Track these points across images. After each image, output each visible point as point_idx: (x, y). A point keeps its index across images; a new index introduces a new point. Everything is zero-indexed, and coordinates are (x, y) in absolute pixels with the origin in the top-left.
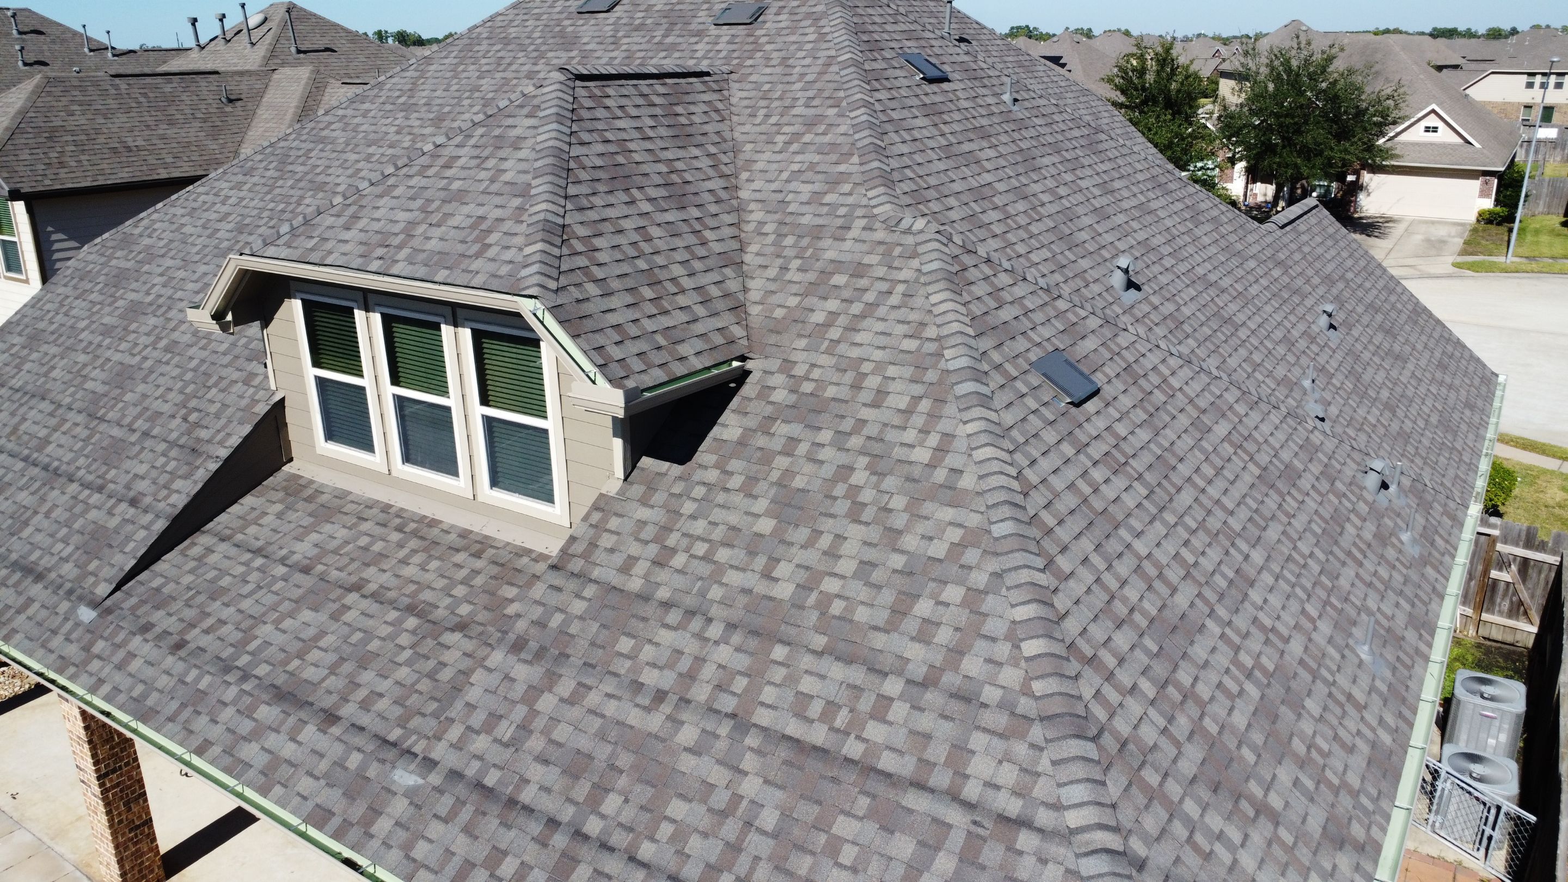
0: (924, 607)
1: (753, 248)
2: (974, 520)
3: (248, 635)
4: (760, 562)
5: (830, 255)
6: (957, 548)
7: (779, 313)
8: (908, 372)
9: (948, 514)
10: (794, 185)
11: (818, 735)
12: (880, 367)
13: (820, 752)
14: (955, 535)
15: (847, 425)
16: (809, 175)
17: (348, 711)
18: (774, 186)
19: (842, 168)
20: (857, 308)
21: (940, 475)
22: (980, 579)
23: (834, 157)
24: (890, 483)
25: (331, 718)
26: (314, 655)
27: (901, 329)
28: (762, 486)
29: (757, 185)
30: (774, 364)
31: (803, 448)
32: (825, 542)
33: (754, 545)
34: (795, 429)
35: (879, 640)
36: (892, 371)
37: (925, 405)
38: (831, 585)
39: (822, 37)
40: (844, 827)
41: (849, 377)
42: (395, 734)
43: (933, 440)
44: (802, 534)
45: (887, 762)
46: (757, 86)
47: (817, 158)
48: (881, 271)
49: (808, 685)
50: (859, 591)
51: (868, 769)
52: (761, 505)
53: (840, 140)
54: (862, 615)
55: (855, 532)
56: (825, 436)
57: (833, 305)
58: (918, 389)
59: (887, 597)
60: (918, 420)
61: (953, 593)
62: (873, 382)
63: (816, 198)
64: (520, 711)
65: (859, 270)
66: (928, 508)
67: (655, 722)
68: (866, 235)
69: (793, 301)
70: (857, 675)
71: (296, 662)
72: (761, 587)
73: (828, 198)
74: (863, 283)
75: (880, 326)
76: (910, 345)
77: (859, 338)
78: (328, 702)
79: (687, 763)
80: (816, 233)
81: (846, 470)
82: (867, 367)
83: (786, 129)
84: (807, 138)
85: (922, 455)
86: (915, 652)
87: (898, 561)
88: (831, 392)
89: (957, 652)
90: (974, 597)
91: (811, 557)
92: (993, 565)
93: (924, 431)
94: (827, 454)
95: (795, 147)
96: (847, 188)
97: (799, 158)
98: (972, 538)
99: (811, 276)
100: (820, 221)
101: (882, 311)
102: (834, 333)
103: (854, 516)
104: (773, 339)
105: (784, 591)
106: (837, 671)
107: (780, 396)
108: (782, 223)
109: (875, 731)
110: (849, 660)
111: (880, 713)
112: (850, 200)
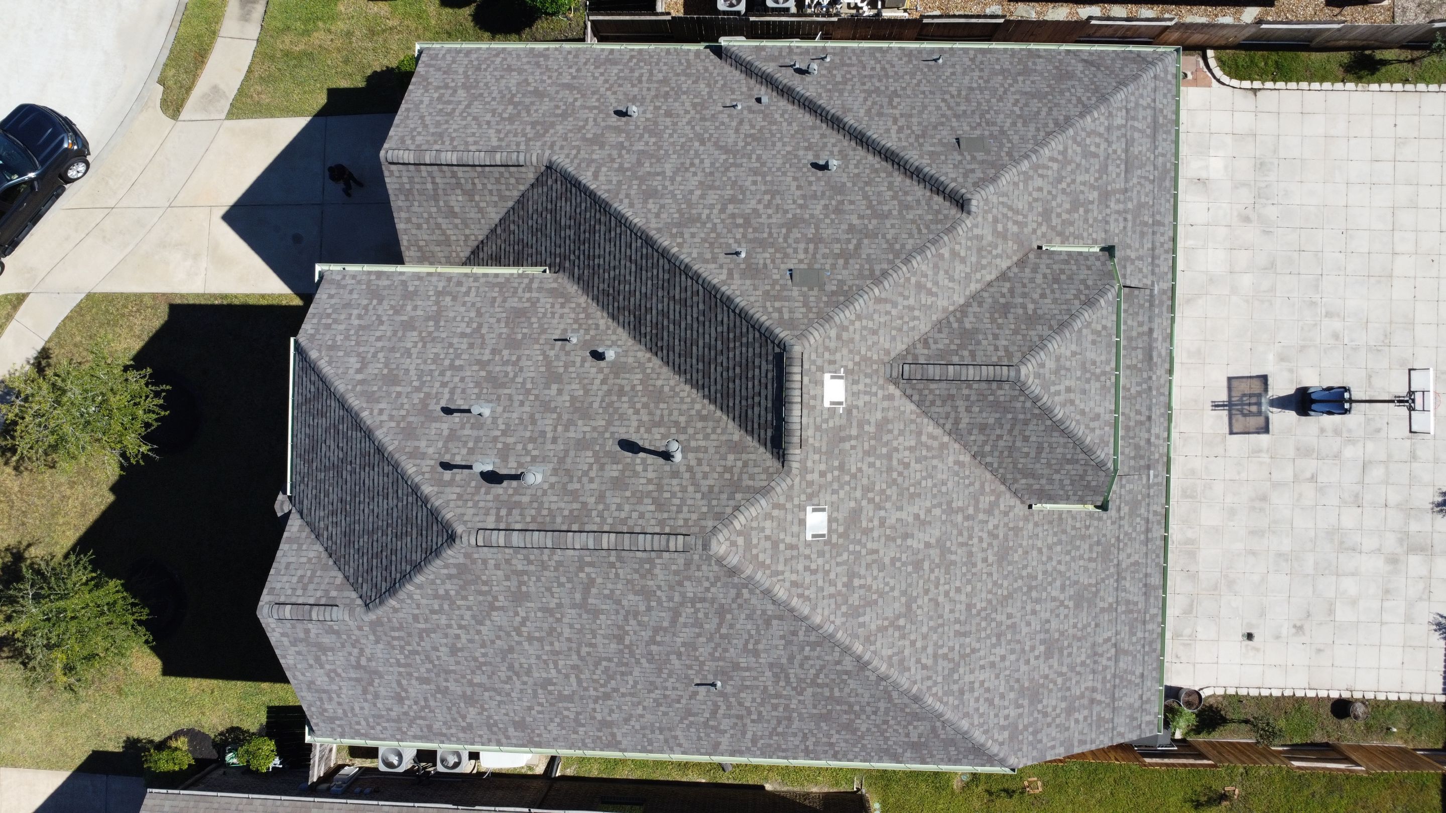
0: (1093, 149)
1: (989, 278)
2: (1070, 142)
3: (1139, 393)
4: (1090, 207)
5: (990, 238)
6: (1079, 144)
7: (1015, 247)
8: (1030, 182)
9: (1070, 151)
10: (956, 277)
11: (1123, 167)
12: (1030, 194)
13: (1126, 163)
14: (1075, 146)
15: (1050, 197)
16: (950, 272)
17: (1145, 328)
18: (956, 287)
19: (947, 255)
20: (1010, 214)
21: (1060, 157)
22: (1083, 134)
23: (940, 263)
24: (1064, 174)
25: (1151, 331)
26: (1134, 362)
27: (1016, 192)
28: (1072, 219)
29: (956, 297)
30: (1034, 237)
31: (1059, 210)
32: (1082, 188)
33: (1087, 211)
34: (1054, 216)
35: (1102, 158)
36: (1031, 189)
37: (1040, 171)
38: (1092, 181)
39: (859, 317)
40: (1136, 153)
41: (1035, 204)
42: (1147, 305)
43: (1050, 164)
44: (1081, 197)
45: (1124, 146)
46: (894, 339)
47: (942, 272)
48: (995, 211)
49: (1114, 176)
50: (1092, 170)
51: (1126, 151)
52: (1076, 216)
53: (931, 265)
54: (1097, 167)
55: (1079, 179)
56: (1054, 204)
57: (1010, 224)
58: (1036, 177)
59: (1092, 160)
60: (1044, 172)
61: (1088, 141)
62: (1035, 194)
63: (963, 261)
64: (1137, 262)
65: (996, 220)
66: (1069, 158)
67: (1129, 217)
68: (980, 226)
69: (1010, 243)
70: (1110, 161)
71: (1139, 365)
72: (1096, 203)
73: (963, 254)
74: (1000, 216)
75: (1016, 201)
76: (1021, 185)
77: (1020, 207)
78: (1146, 338)
79: (1135, 201)
80: (980, 250)
81: (1064, 191)
82: (1030, 199)
83: (923, 302)
84: (929, 285)
85: (1055, 166)
86: (1102, 147)
87: (1083, 161)
88: (1040, 209)
89: (1100, 135)
90: (1089, 135)
91: (1086, 190)
92: (1080, 132)
93: (1048, 168)
94: (1059, 200)
95: (934, 290)
96: (957, 247)
97: (941, 283)
98: (1075, 141)
99: (1000, 241)
100: (974, 251)
101: (1009, 203)
102: (1020, 218)
103: (1074, 181)
104: (1026, 243)
105: (1095, 194)
106: (1110, 168)
107: (1044, 228)
108: (976, 271)
109: (1119, 152)
110: (1107, 166)
111: (1115, 152)
112: (963, 242)
